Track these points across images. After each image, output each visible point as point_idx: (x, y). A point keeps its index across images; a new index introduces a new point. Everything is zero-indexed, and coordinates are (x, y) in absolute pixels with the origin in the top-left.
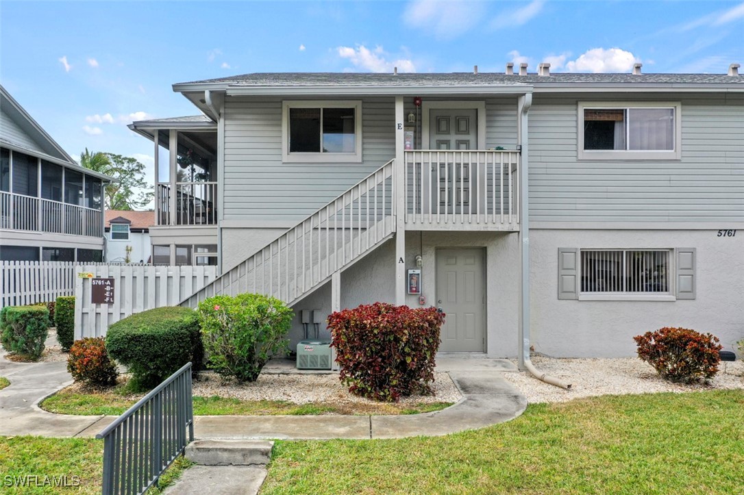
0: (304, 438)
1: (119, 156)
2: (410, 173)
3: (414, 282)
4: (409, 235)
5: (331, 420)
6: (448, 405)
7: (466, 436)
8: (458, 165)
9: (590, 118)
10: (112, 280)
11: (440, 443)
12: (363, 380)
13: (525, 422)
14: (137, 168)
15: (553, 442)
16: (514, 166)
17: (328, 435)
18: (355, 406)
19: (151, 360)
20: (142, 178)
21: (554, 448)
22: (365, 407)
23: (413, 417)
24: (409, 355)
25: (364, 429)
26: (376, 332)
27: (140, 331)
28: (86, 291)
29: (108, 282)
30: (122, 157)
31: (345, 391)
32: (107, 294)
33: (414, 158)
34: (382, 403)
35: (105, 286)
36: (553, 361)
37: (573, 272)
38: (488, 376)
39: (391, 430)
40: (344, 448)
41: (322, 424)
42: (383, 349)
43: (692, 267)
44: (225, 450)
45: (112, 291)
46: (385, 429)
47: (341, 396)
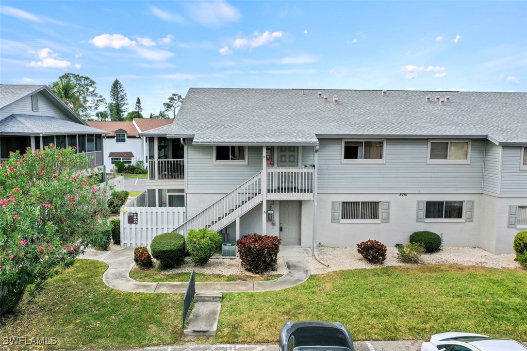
0: (232, 292)
1: (78, 76)
2: (269, 177)
3: (270, 216)
4: (268, 201)
5: (240, 284)
6: (281, 275)
7: (286, 290)
8: (289, 173)
9: (347, 145)
10: (137, 214)
11: (277, 294)
12: (250, 266)
13: (307, 284)
14: (90, 84)
15: (313, 292)
16: (311, 173)
17: (240, 290)
18: (248, 276)
19: (170, 259)
20: (94, 91)
21: (313, 295)
22: (251, 277)
23: (268, 282)
24: (267, 257)
25: (251, 287)
26: (255, 250)
27: (165, 249)
28: (125, 218)
29: (135, 214)
30: (80, 76)
31: (243, 269)
32: (135, 220)
33: (270, 170)
34: (257, 275)
35: (134, 216)
36: (329, 249)
37: (338, 211)
38: (299, 259)
39: (260, 288)
40: (246, 296)
41: (237, 286)
42: (258, 256)
43: (388, 209)
44: (207, 297)
45: (137, 218)
46: (258, 287)
47: (242, 272)
